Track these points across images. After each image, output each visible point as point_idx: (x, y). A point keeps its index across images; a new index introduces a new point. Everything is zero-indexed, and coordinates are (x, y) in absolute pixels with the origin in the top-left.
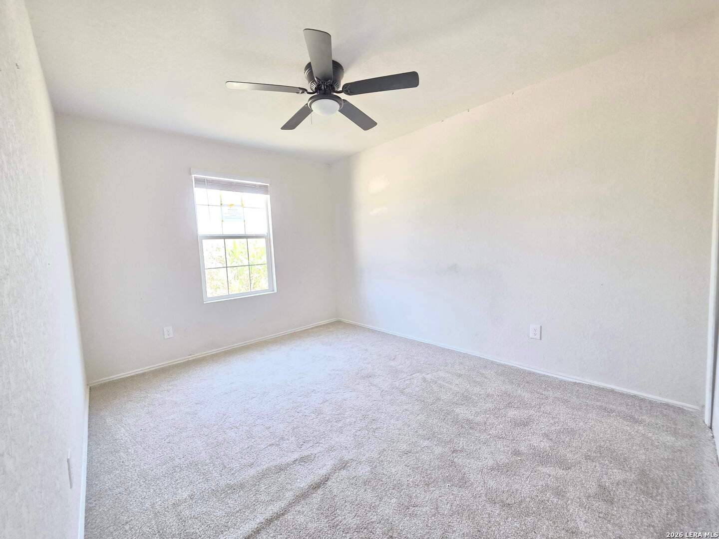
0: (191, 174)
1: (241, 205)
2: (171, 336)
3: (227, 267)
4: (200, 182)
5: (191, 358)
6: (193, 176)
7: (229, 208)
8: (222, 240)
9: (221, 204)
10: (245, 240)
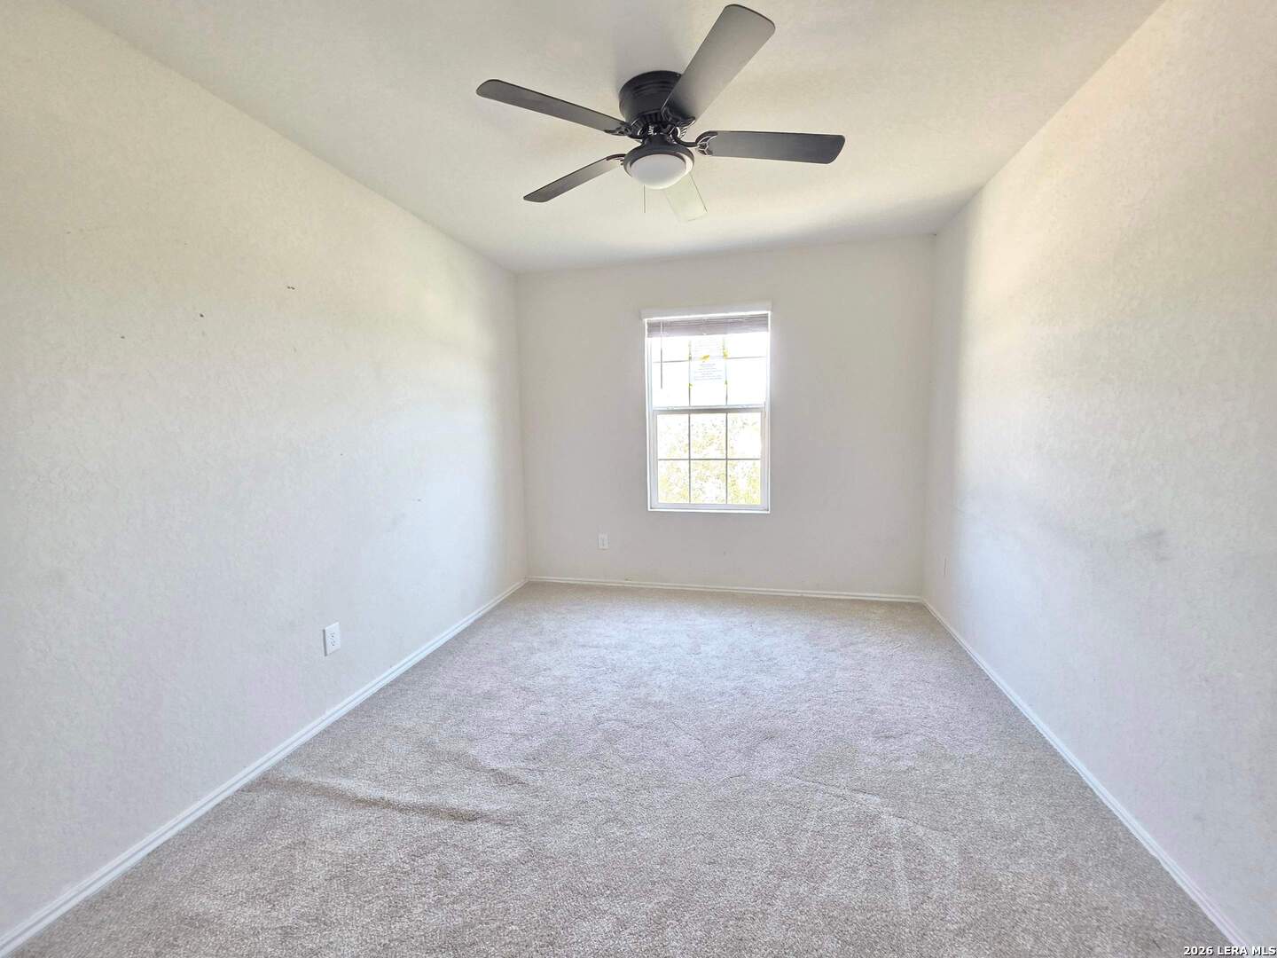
0: (641, 319)
1: (722, 354)
2: (606, 547)
3: (690, 459)
4: (654, 328)
5: (628, 584)
6: (646, 320)
7: (701, 362)
8: (686, 416)
9: (690, 358)
10: (723, 416)
